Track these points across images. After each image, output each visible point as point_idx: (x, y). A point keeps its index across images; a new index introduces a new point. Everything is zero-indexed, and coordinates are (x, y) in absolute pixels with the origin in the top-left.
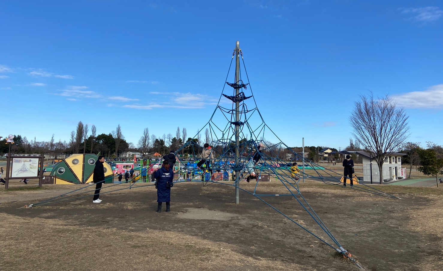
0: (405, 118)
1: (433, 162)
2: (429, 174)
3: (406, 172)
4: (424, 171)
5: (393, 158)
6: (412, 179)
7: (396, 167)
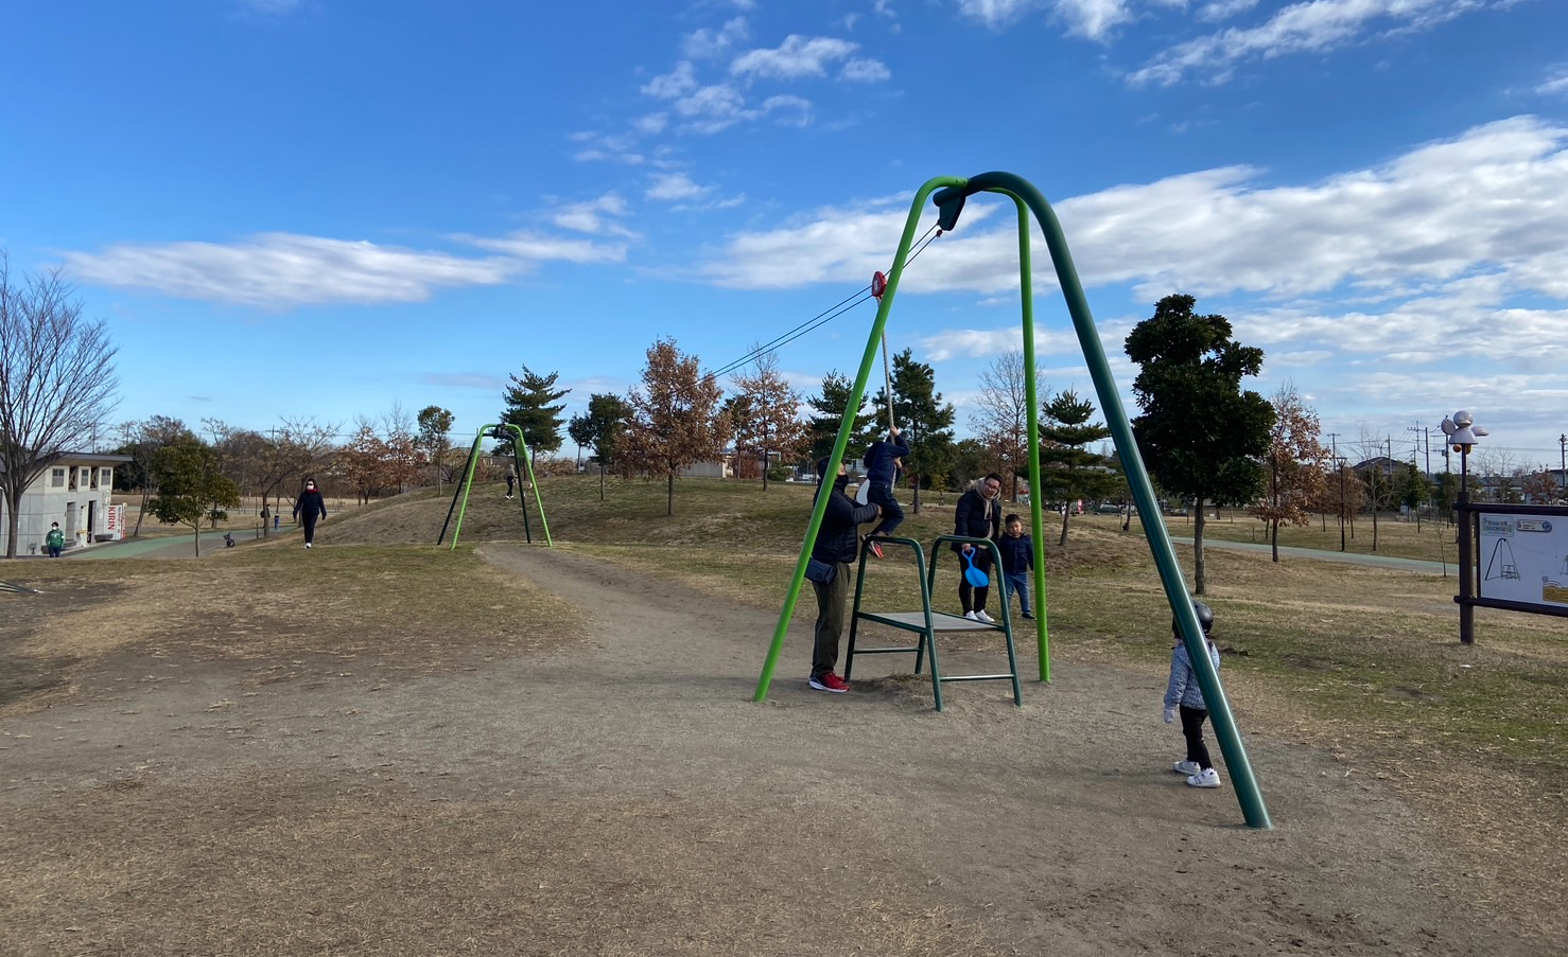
0: (105, 351)
1: (191, 485)
2: (176, 520)
3: (126, 518)
4: (160, 513)
5: (85, 473)
6: (145, 539)
7: (91, 503)
